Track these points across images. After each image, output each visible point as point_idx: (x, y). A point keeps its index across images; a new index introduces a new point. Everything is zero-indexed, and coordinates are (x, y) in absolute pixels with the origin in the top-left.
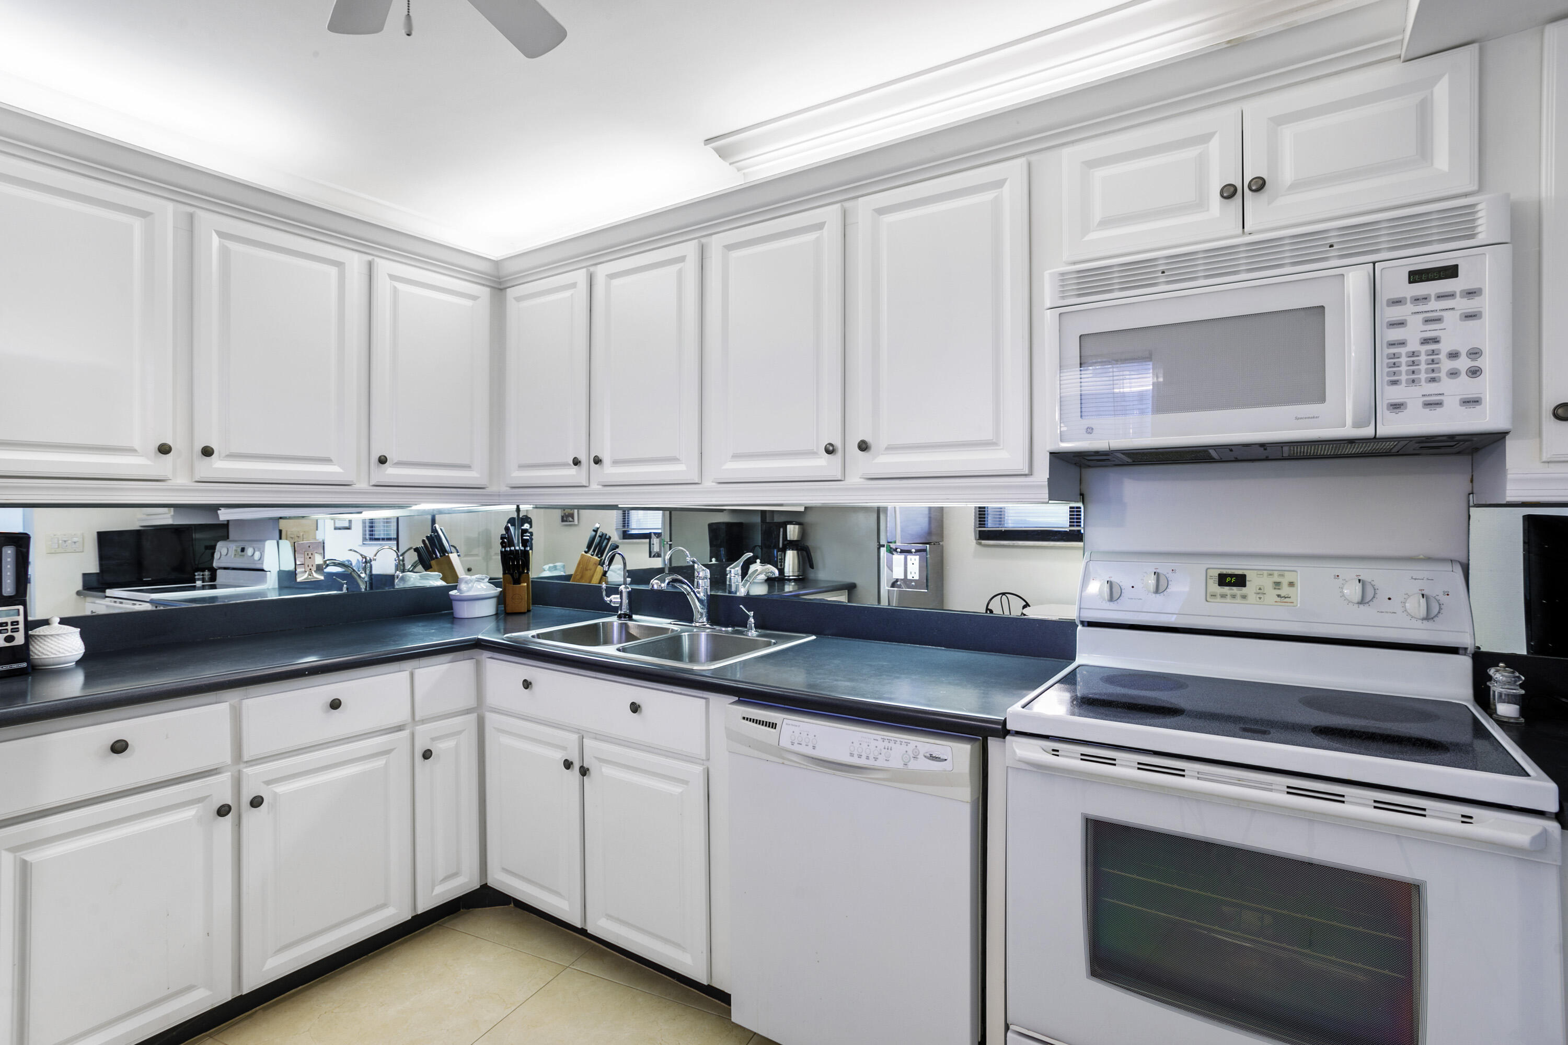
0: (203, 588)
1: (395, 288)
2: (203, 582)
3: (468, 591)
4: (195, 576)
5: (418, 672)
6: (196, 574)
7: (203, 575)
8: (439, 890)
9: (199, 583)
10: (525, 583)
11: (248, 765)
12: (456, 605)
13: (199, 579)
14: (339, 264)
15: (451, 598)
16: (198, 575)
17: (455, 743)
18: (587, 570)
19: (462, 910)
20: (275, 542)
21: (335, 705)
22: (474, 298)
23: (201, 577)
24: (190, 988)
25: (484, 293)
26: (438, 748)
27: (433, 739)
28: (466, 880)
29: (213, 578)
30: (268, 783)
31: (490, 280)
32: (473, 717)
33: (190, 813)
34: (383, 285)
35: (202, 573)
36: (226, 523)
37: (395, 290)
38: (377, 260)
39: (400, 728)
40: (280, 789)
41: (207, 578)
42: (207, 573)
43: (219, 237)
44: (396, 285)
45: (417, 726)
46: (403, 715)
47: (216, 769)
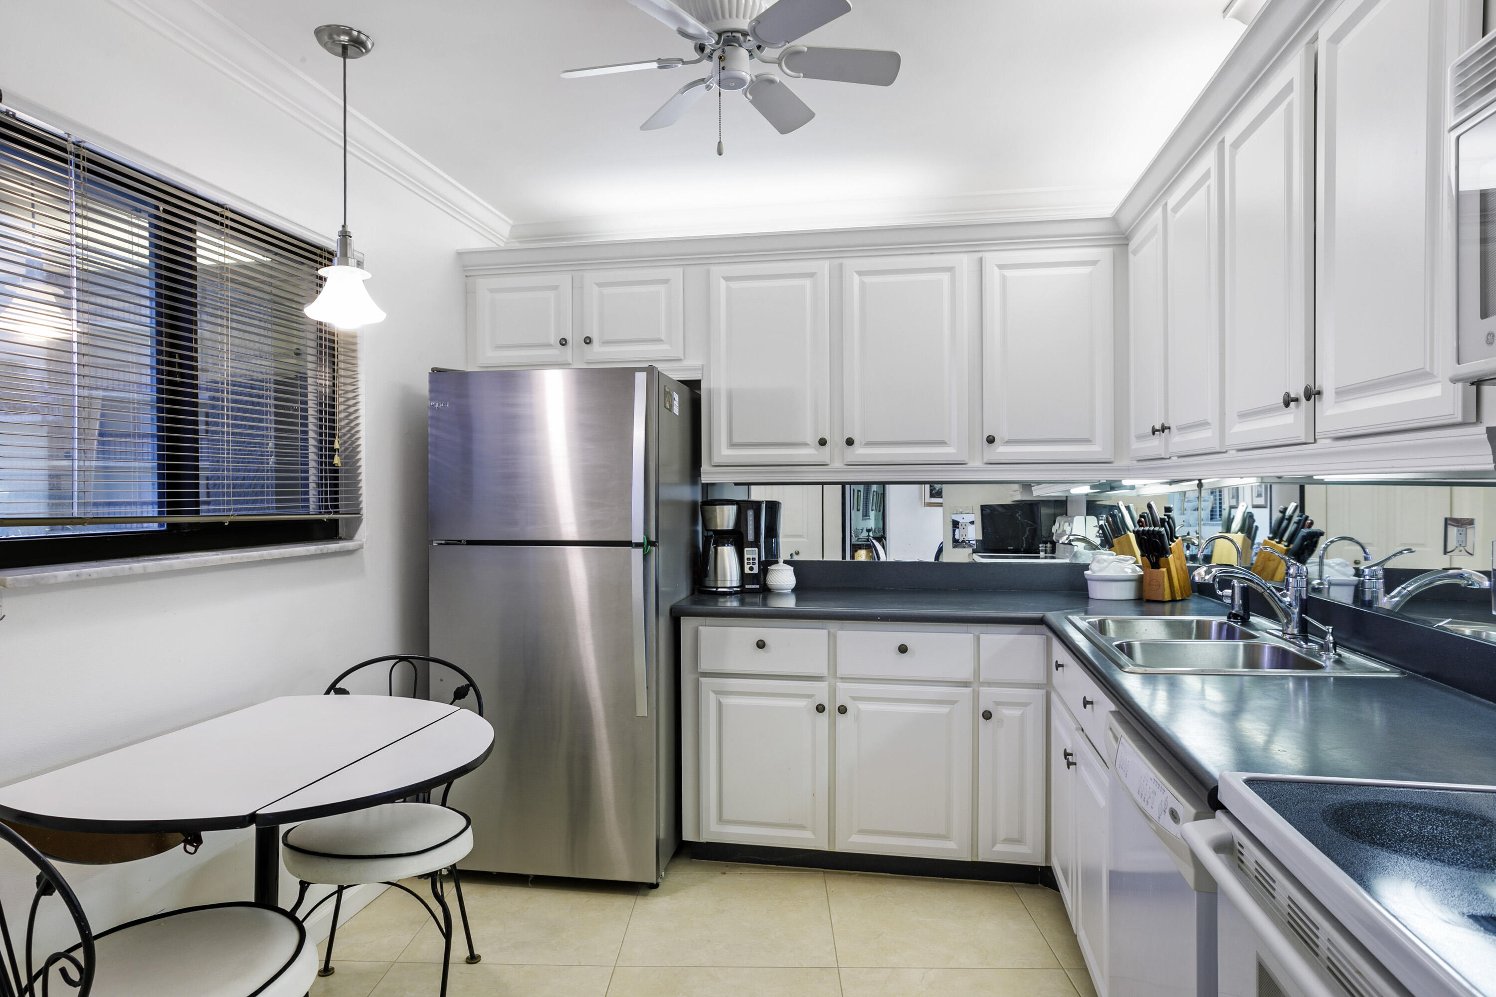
0: (1046, 558)
1: (1004, 275)
2: (1046, 553)
3: (1100, 571)
4: (1039, 547)
5: (983, 637)
6: (1040, 545)
7: (1046, 547)
8: (999, 847)
9: (1042, 554)
10: (1164, 568)
11: (843, 681)
12: (1091, 585)
13: (1042, 551)
14: (950, 269)
15: (1086, 577)
16: (1042, 547)
17: (1020, 713)
18: (1270, 561)
19: (1039, 884)
20: (1084, 517)
21: (903, 649)
22: (1094, 263)
23: (1044, 548)
24: (802, 827)
25: (1104, 254)
26: (999, 714)
27: (998, 704)
28: (1030, 852)
29: (1053, 551)
30: (854, 698)
31: (1115, 238)
32: (1042, 692)
33: (801, 703)
34: (993, 275)
35: (1044, 545)
36: (1065, 499)
37: (1004, 279)
38: (985, 255)
39: (966, 684)
40: (863, 706)
41: (1049, 549)
42: (1049, 545)
43: (859, 276)
44: (1004, 273)
45: (983, 687)
46: (966, 673)
47: (822, 677)
